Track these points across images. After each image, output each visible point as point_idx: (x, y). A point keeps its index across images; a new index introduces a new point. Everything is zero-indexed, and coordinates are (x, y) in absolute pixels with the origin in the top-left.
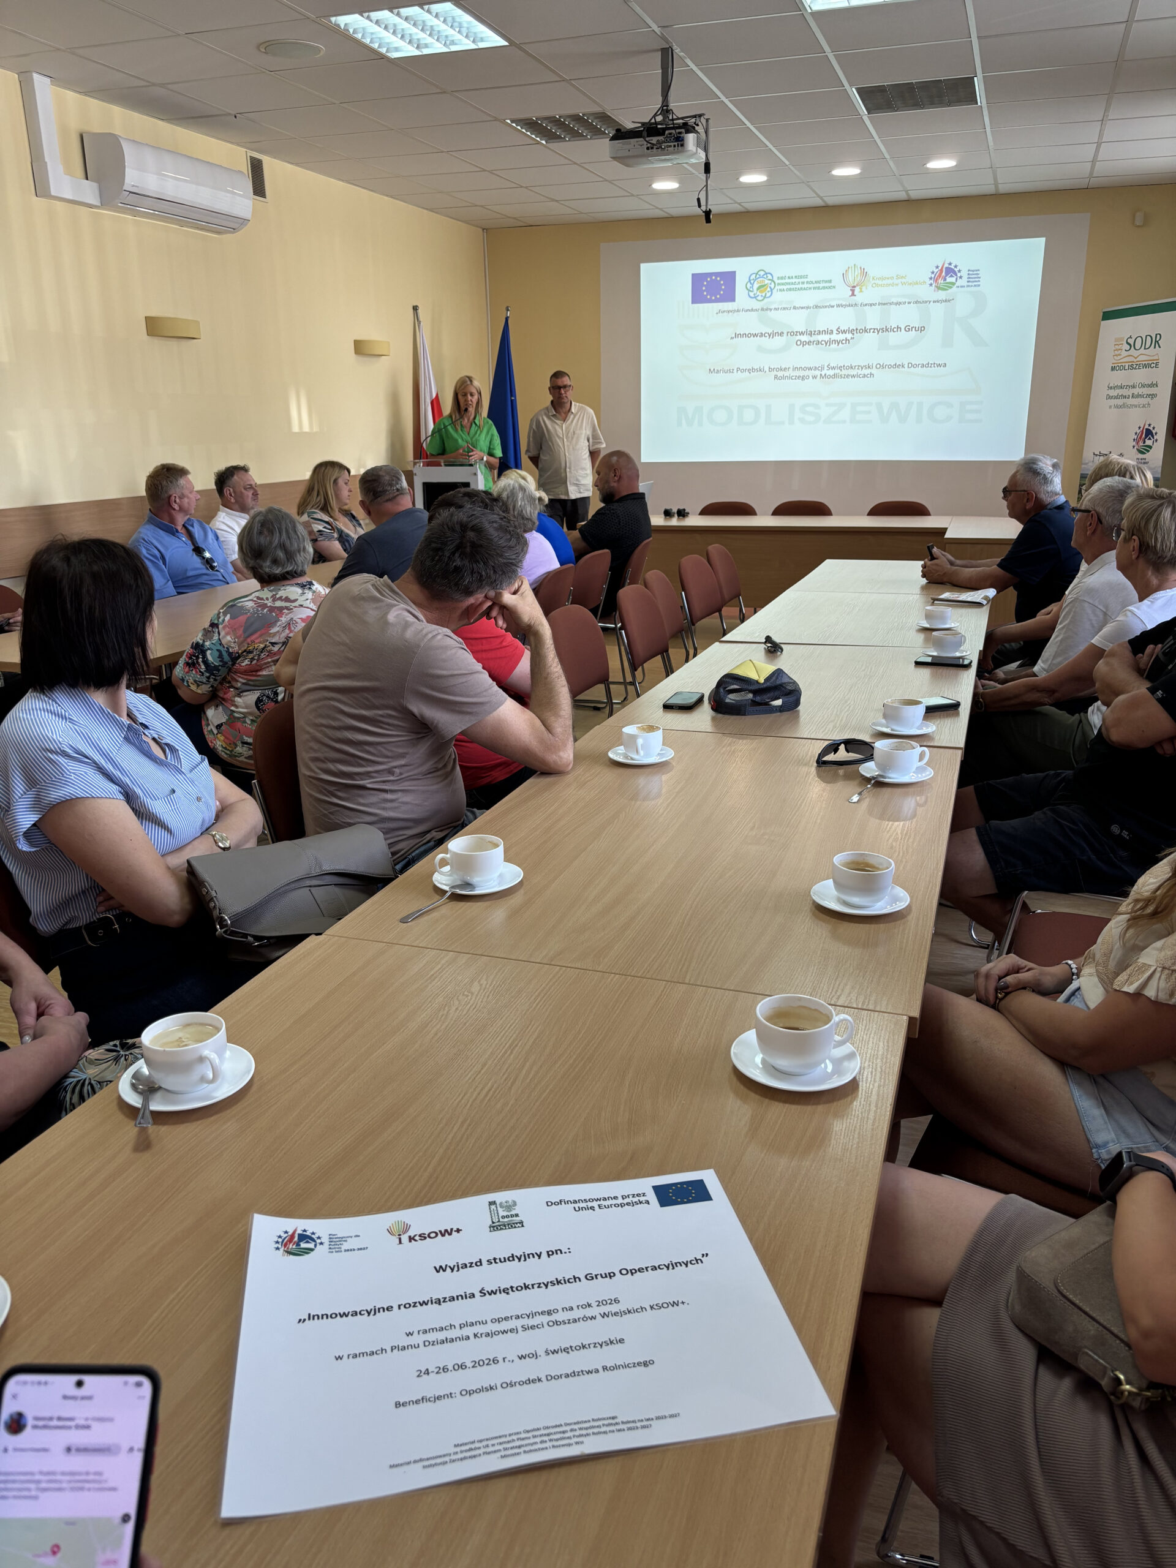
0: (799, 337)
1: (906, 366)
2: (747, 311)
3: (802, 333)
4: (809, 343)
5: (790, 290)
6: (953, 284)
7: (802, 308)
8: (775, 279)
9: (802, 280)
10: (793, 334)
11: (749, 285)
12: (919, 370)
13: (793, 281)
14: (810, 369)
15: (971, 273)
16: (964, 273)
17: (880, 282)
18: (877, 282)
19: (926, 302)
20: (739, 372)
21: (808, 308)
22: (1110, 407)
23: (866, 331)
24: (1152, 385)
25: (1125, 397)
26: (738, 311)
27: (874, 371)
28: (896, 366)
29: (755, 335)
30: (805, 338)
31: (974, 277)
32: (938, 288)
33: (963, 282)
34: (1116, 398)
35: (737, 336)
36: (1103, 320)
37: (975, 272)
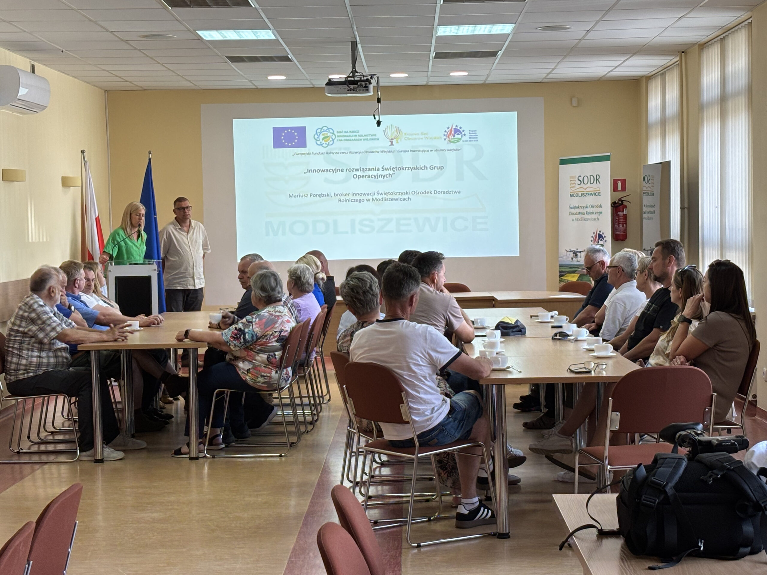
0: (355, 173)
1: (433, 192)
2: (315, 154)
3: (357, 170)
4: (363, 177)
5: (347, 140)
6: (460, 139)
7: (356, 153)
8: (335, 133)
9: (354, 134)
10: (350, 170)
11: (316, 136)
12: (442, 195)
13: (348, 134)
14: (365, 194)
15: (471, 132)
16: (467, 132)
17: (410, 137)
18: (408, 136)
19: (443, 150)
20: (312, 196)
21: (360, 153)
22: (573, 220)
23: (403, 169)
24: (598, 207)
25: (582, 214)
26: (309, 154)
27: (410, 196)
28: (426, 193)
29: (323, 171)
30: (359, 173)
31: (473, 135)
32: (450, 141)
33: (467, 138)
34: (576, 214)
35: (309, 171)
36: (560, 164)
37: (474, 132)
